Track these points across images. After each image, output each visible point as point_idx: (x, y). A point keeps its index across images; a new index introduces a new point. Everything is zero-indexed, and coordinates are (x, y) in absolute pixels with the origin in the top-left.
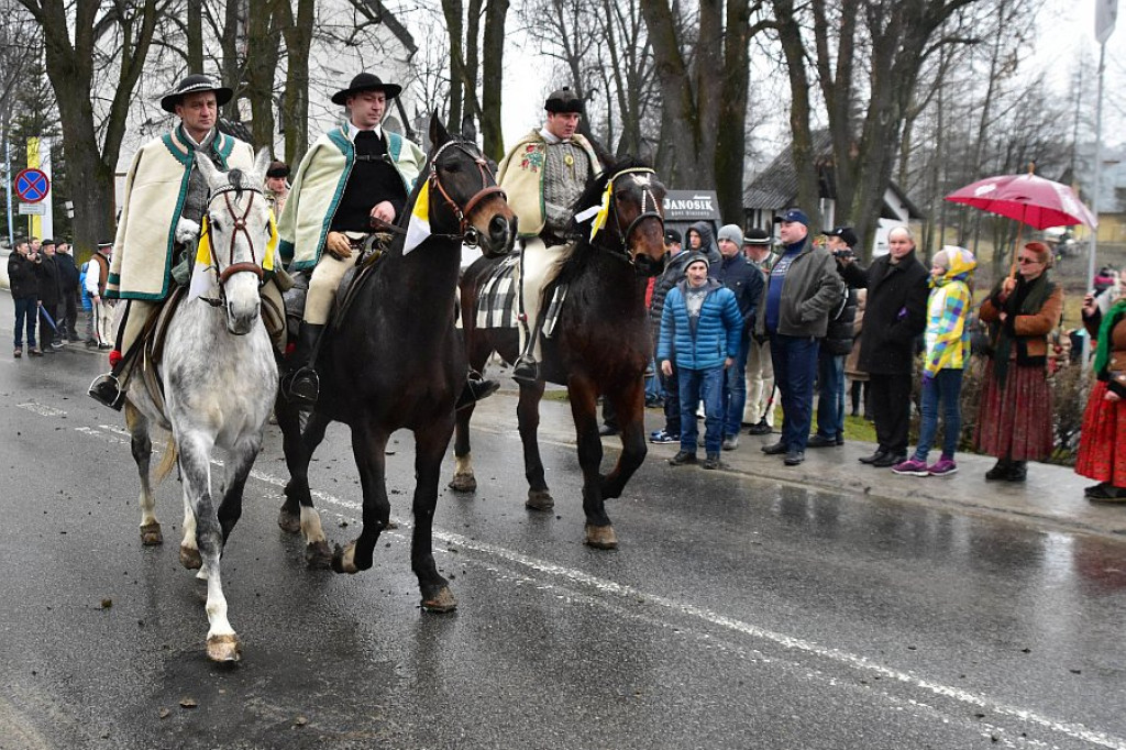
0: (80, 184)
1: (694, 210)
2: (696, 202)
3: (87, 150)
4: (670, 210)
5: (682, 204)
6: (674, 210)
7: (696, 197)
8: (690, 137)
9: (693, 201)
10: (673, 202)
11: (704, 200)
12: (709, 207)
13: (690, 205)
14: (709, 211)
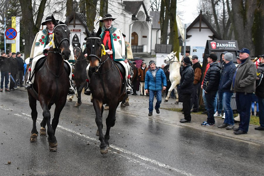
0: (27, 33)
1: (228, 47)
2: (229, 44)
3: (30, 22)
4: (219, 47)
5: (224, 45)
6: (221, 47)
7: (229, 43)
8: (242, 20)
9: (228, 44)
10: (220, 44)
11: (232, 44)
12: (234, 46)
13: (227, 45)
14: (234, 47)
